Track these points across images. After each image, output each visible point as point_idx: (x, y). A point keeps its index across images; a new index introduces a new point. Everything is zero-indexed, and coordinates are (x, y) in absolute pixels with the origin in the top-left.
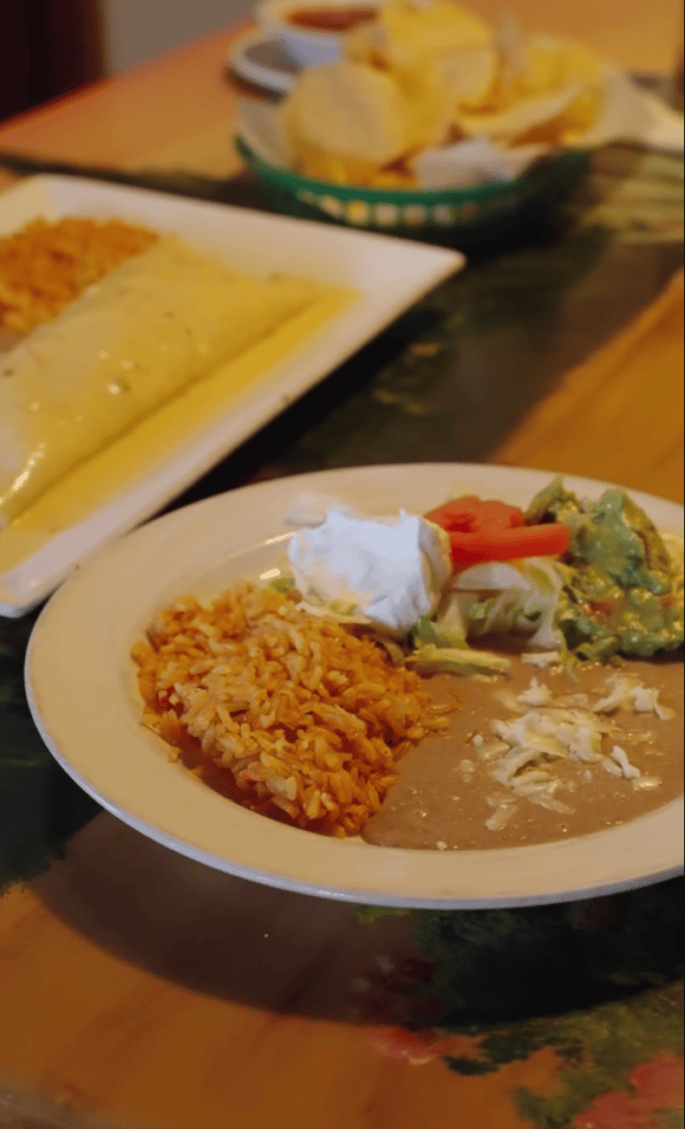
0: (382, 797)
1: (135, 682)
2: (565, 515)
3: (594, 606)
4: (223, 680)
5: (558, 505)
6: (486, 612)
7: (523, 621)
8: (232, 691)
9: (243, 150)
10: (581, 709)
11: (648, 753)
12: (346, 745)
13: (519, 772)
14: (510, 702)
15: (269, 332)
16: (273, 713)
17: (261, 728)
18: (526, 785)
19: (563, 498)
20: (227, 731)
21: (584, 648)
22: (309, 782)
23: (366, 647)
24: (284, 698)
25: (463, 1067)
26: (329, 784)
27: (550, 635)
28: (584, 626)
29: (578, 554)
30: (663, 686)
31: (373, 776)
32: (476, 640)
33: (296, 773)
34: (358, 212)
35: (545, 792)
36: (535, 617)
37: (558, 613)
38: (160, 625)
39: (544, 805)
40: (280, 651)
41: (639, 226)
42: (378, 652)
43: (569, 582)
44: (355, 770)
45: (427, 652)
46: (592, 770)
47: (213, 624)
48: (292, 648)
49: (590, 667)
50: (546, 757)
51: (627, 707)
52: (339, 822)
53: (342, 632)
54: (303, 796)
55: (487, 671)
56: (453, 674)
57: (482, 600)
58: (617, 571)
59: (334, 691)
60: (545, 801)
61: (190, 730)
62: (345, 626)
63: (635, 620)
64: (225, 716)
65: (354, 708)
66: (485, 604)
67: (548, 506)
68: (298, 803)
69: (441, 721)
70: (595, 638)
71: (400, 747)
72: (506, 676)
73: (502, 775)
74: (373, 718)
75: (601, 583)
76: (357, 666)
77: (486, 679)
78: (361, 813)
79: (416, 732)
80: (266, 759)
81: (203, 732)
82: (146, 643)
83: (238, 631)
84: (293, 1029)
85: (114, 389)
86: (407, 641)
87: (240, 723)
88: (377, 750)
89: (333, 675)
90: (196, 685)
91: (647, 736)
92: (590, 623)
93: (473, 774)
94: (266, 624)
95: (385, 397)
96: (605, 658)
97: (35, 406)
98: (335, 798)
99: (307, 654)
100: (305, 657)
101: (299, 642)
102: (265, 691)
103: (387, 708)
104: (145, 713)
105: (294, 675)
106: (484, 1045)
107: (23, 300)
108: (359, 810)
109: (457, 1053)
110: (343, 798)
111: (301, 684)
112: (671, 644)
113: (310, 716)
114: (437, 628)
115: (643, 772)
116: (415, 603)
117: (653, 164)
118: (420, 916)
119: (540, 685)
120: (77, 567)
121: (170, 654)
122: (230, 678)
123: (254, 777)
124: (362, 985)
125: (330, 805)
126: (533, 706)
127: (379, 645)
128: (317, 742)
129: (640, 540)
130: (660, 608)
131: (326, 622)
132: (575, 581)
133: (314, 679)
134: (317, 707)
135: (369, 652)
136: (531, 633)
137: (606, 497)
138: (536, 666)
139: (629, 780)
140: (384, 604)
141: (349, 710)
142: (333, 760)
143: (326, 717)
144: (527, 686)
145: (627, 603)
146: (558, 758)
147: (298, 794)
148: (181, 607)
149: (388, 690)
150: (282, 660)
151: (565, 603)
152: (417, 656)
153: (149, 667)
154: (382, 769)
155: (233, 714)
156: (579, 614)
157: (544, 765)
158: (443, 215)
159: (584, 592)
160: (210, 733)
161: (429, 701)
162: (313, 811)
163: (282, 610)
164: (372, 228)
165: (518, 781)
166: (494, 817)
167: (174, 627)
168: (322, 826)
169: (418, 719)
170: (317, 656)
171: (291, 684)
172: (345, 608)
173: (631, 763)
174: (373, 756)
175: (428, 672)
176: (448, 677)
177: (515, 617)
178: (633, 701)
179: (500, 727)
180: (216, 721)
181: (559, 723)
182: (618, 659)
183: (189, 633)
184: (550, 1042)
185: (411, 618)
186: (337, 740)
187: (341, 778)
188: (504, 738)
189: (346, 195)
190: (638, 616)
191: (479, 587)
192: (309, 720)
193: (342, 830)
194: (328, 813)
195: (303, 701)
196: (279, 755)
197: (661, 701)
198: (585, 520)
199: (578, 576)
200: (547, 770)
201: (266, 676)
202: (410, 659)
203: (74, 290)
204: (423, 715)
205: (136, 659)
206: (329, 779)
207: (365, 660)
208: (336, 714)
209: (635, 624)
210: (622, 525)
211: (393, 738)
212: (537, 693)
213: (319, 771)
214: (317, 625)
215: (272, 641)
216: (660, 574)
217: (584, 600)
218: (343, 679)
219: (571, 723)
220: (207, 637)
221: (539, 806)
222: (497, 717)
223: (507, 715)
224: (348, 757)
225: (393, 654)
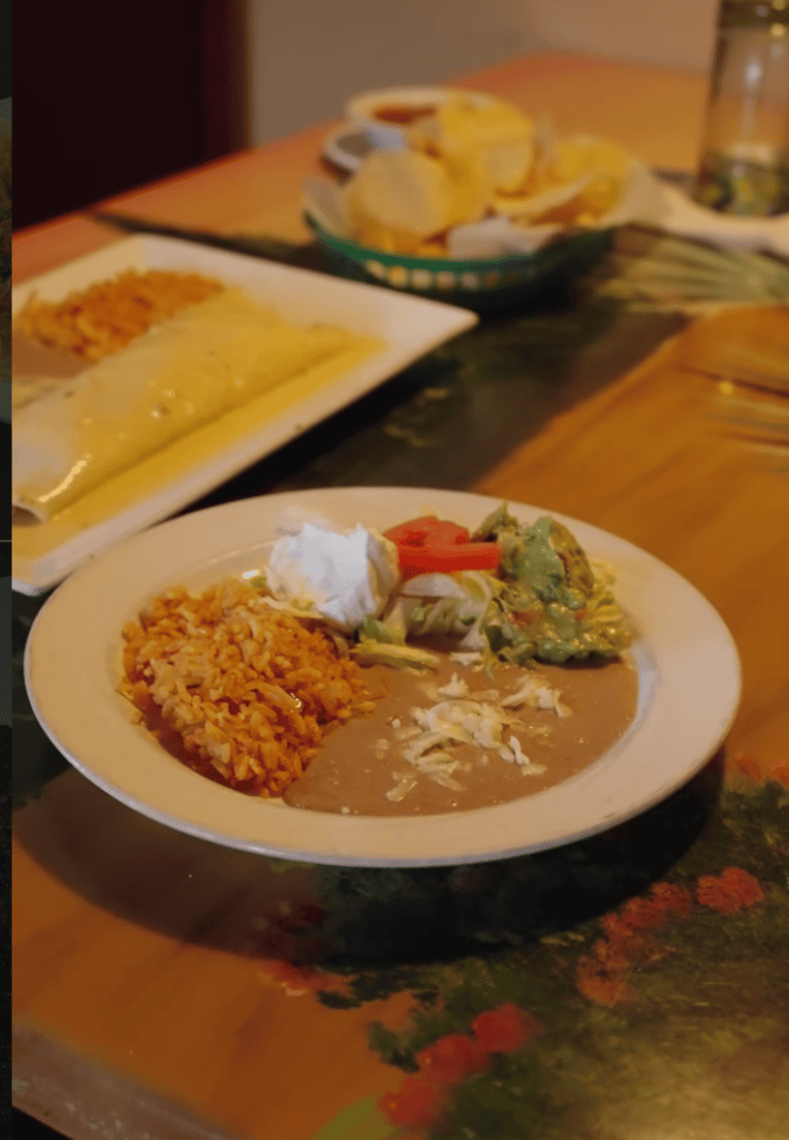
0: (304, 766)
1: (120, 655)
2: (504, 537)
3: (517, 615)
4: (188, 658)
5: (501, 527)
6: (425, 616)
7: (459, 625)
8: (191, 667)
9: (310, 222)
10: (491, 703)
11: (541, 743)
12: (281, 719)
13: (426, 753)
14: (431, 691)
15: (301, 371)
16: (221, 689)
17: (209, 701)
18: (427, 764)
19: (506, 522)
20: (182, 701)
21: (505, 651)
22: (242, 749)
23: (317, 639)
24: (233, 676)
25: (332, 1001)
26: (259, 751)
27: (476, 638)
28: (507, 632)
29: (510, 570)
30: (568, 687)
31: (302, 747)
32: (413, 639)
33: (232, 740)
34: (398, 276)
35: (445, 771)
36: (470, 622)
37: (486, 620)
38: (151, 610)
39: (440, 782)
40: (241, 637)
41: (644, 298)
42: (325, 643)
43: (497, 593)
44: (285, 742)
45: (368, 646)
46: (490, 757)
47: (195, 612)
48: (251, 635)
49: (507, 667)
50: (452, 742)
51: (532, 704)
52: (265, 784)
53: (295, 624)
54: (235, 760)
55: (418, 665)
56: (388, 666)
57: (424, 605)
58: (539, 587)
59: (279, 673)
60: (442, 779)
61: (155, 699)
62: (300, 620)
63: (551, 630)
64: (182, 689)
65: (292, 690)
66: (425, 609)
67: (493, 527)
68: (231, 766)
69: (368, 705)
70: (515, 643)
71: (329, 725)
72: (434, 670)
73: (410, 755)
74: (308, 698)
75: (524, 597)
76: (303, 654)
77: (416, 672)
78: (284, 778)
79: (345, 713)
80: (209, 727)
81: (164, 701)
82: (138, 623)
83: (215, 619)
84: (195, 955)
85: (156, 414)
86: (353, 636)
87: (192, 695)
88: (307, 726)
89: (280, 660)
90: (166, 661)
91: (544, 730)
92: (512, 630)
93: (386, 752)
94: (238, 614)
95: (393, 431)
96: (522, 661)
97: (87, 421)
98: (262, 763)
99: (261, 640)
100: (258, 642)
101: (256, 629)
102: (218, 670)
103: (321, 691)
104: (124, 681)
105: (246, 658)
106: (353, 984)
107: (103, 336)
108: (282, 775)
109: (329, 989)
110: (269, 764)
111: (251, 666)
112: (580, 652)
113: (254, 694)
114: (381, 626)
115: (532, 761)
116: (362, 603)
117: (669, 246)
118: (322, 870)
119: (459, 680)
120: (92, 557)
121: (155, 634)
122: (194, 657)
123: (198, 742)
124: (261, 924)
125: (257, 770)
126: (449, 698)
127: (328, 637)
128: (255, 715)
129: (561, 562)
130: (573, 621)
131: (283, 615)
132: (503, 594)
133: (262, 663)
134: (261, 686)
135: (317, 643)
136: (462, 635)
137: (540, 522)
138: (460, 663)
139: (520, 766)
140: (335, 602)
141: (288, 692)
142: (265, 731)
143: (268, 694)
144: (448, 681)
145: (546, 615)
146: (462, 743)
147: (231, 759)
148: (171, 596)
149: (324, 676)
150: (241, 645)
151: (493, 612)
152: (359, 649)
153: (135, 644)
154: (311, 742)
155: (189, 688)
156: (503, 622)
157: (449, 749)
158: (470, 281)
159: (510, 603)
160: (168, 702)
161: (363, 687)
162: (241, 773)
163: (251, 603)
164: (410, 290)
165: (423, 761)
166: (395, 790)
167: (162, 612)
168: (249, 787)
169: (350, 701)
170: (269, 644)
171: (241, 665)
172: (303, 605)
173: (524, 751)
174: (303, 730)
175: (367, 663)
176: (383, 668)
177: (453, 621)
178: (537, 699)
179: (418, 713)
180: (174, 692)
181: (466, 713)
182: (534, 663)
183: (174, 618)
184: (411, 986)
185: (358, 616)
186: (273, 714)
187: (271, 748)
188: (420, 723)
189: (390, 261)
190: (553, 627)
191: (422, 594)
192: (252, 697)
193: (266, 791)
194: (255, 776)
195: (249, 680)
196: (221, 725)
197: (562, 700)
198: (519, 541)
199: (506, 588)
200: (450, 753)
201: (222, 657)
202: (354, 651)
203: (145, 326)
204: (354, 698)
205: (126, 636)
206: (260, 747)
207: (311, 650)
208: (275, 692)
209: (551, 634)
210: (548, 547)
211: (324, 717)
212: (456, 687)
213: (251, 740)
214: (276, 616)
215: (236, 628)
216: (577, 591)
217: (509, 610)
218: (286, 664)
219: (479, 714)
220: (187, 621)
221: (437, 783)
222: (417, 706)
223: (427, 704)
224: (281, 730)
225: (339, 646)
